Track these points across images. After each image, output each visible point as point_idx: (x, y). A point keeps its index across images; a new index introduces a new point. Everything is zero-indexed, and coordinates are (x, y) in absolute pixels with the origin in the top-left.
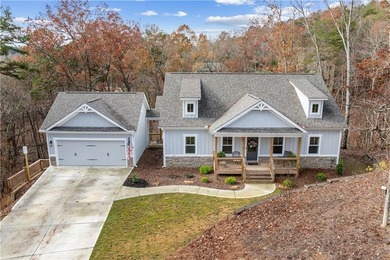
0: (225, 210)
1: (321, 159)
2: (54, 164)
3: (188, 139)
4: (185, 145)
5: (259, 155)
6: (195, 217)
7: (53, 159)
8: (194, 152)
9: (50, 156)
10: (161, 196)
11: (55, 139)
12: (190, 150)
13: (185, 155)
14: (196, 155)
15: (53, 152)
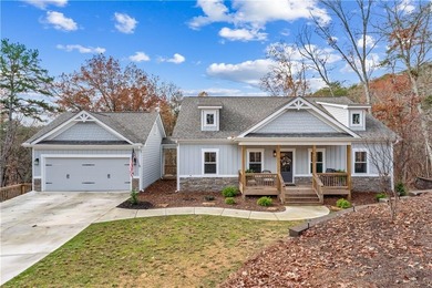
0: (269, 234)
1: (372, 179)
2: (38, 189)
3: (207, 155)
4: (203, 162)
5: (294, 175)
6: (221, 244)
7: (38, 182)
8: (215, 172)
9: (34, 177)
10: (168, 218)
11: (43, 156)
12: (210, 168)
13: (203, 175)
14: (217, 175)
15: (40, 173)
